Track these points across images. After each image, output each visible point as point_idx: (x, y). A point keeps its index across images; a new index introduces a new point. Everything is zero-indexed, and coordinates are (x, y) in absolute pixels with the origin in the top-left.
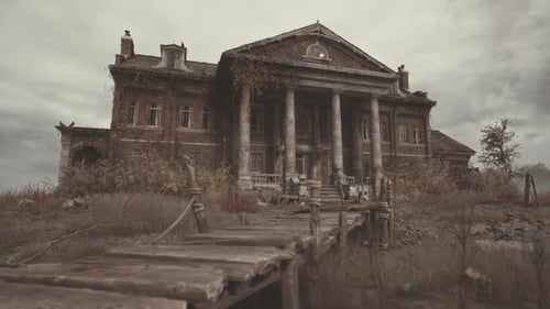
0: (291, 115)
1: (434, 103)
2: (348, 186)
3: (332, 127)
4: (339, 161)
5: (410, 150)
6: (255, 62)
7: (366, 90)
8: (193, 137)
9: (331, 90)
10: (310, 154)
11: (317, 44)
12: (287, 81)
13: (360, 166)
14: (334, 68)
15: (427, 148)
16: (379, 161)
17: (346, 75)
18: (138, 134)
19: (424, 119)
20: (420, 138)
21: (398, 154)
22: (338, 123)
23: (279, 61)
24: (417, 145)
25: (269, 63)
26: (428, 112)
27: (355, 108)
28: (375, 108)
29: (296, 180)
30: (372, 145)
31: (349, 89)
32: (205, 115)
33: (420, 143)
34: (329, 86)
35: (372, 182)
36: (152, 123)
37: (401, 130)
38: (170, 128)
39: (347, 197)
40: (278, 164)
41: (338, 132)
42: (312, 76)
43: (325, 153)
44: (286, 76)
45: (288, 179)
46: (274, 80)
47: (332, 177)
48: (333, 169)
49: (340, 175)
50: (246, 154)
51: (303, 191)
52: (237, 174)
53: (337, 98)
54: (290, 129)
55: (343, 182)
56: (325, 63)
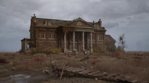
0: (74, 37)
1: (106, 31)
3: (82, 38)
4: (84, 46)
5: (100, 42)
6: (67, 27)
7: (89, 31)
8: (52, 40)
10: (77, 44)
11: (80, 22)
13: (88, 46)
14: (83, 27)
15: (104, 41)
16: (92, 46)
17: (85, 28)
18: (41, 40)
19: (104, 34)
21: (97, 43)
23: (72, 27)
24: (102, 40)
25: (70, 27)
27: (87, 34)
28: (91, 35)
29: (75, 50)
30: (90, 41)
31: (86, 31)
32: (54, 35)
33: (103, 40)
34: (81, 31)
35: (90, 51)
36: (44, 38)
37: (98, 37)
38: (48, 39)
39: (85, 54)
40: (71, 46)
41: (83, 40)
43: (81, 43)
44: (73, 29)
45: (73, 50)
46: (71, 30)
47: (82, 49)
48: (82, 48)
49: (84, 49)
50: (65, 46)
51: (77, 53)
52: (64, 49)
53: (83, 33)
54: (74, 40)
55: (84, 51)
56: (81, 26)
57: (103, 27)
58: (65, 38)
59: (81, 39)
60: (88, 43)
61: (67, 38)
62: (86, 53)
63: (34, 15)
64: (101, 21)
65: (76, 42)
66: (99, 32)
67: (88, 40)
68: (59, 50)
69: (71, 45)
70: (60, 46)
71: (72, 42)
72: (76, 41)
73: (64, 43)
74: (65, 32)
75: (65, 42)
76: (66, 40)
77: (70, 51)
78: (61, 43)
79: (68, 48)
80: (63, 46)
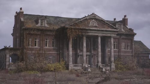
0: (85, 45)
1: (136, 34)
2: (103, 68)
3: (97, 47)
4: (100, 59)
5: (125, 52)
6: (74, 29)
7: (109, 35)
8: (50, 50)
9: (97, 36)
10: (89, 56)
11: (94, 20)
12: (84, 34)
13: (107, 59)
14: (99, 29)
15: (132, 51)
16: (113, 59)
17: (103, 31)
18: (32, 50)
19: (132, 40)
20: (130, 47)
21: (121, 54)
22: (100, 47)
23: (82, 28)
24: (129, 50)
25: (79, 29)
26: (133, 37)
27: (105, 40)
28: (112, 40)
29: (86, 66)
30: (110, 52)
31: (103, 35)
32: (53, 42)
33: (130, 49)
34: (97, 34)
35: (110, 66)
36: (36, 46)
37: (123, 45)
38: (42, 47)
39: (102, 72)
40: (79, 59)
41: (100, 50)
42: (92, 32)
43: (95, 55)
44: (84, 32)
45: (84, 66)
46: (80, 33)
47: (97, 65)
48: (98, 62)
49: (100, 64)
50: (71, 59)
51: (89, 70)
52: (68, 65)
53: (100, 38)
54: (85, 50)
55: (101, 67)
56: (96, 27)
57: (130, 29)
58: (70, 46)
59: (96, 49)
60: (107, 53)
61: (73, 47)
62: (104, 70)
63: (21, 9)
64: (127, 19)
65: (88, 53)
66: (124, 37)
67: (107, 50)
68: (60, 66)
69: (79, 57)
70: (61, 60)
71: (81, 53)
72: (87, 51)
73: (68, 54)
74: (71, 37)
75: (71, 53)
76: (72, 49)
77: (78, 68)
78: (63, 54)
79: (75, 62)
80: (67, 60)
